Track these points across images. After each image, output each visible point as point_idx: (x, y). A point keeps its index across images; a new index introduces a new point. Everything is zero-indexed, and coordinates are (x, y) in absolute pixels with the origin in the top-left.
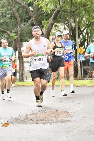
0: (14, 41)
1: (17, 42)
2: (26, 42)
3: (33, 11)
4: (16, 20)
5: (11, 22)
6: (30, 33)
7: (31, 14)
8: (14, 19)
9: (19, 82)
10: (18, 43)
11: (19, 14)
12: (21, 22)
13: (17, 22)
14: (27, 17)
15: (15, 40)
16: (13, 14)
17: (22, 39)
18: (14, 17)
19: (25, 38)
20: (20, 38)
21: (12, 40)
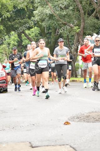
0: (76, 34)
1: (80, 35)
2: (90, 36)
3: (97, 3)
4: (80, 12)
5: (74, 14)
6: (94, 26)
7: (95, 6)
8: (77, 11)
9: (81, 77)
10: (81, 37)
11: (82, 6)
12: (85, 15)
13: (80, 14)
14: (91, 9)
15: (78, 33)
16: (76, 6)
17: (85, 33)
18: (77, 9)
19: (89, 31)
20: (83, 31)
21: (74, 33)
